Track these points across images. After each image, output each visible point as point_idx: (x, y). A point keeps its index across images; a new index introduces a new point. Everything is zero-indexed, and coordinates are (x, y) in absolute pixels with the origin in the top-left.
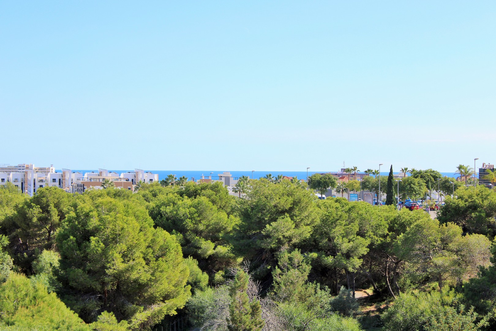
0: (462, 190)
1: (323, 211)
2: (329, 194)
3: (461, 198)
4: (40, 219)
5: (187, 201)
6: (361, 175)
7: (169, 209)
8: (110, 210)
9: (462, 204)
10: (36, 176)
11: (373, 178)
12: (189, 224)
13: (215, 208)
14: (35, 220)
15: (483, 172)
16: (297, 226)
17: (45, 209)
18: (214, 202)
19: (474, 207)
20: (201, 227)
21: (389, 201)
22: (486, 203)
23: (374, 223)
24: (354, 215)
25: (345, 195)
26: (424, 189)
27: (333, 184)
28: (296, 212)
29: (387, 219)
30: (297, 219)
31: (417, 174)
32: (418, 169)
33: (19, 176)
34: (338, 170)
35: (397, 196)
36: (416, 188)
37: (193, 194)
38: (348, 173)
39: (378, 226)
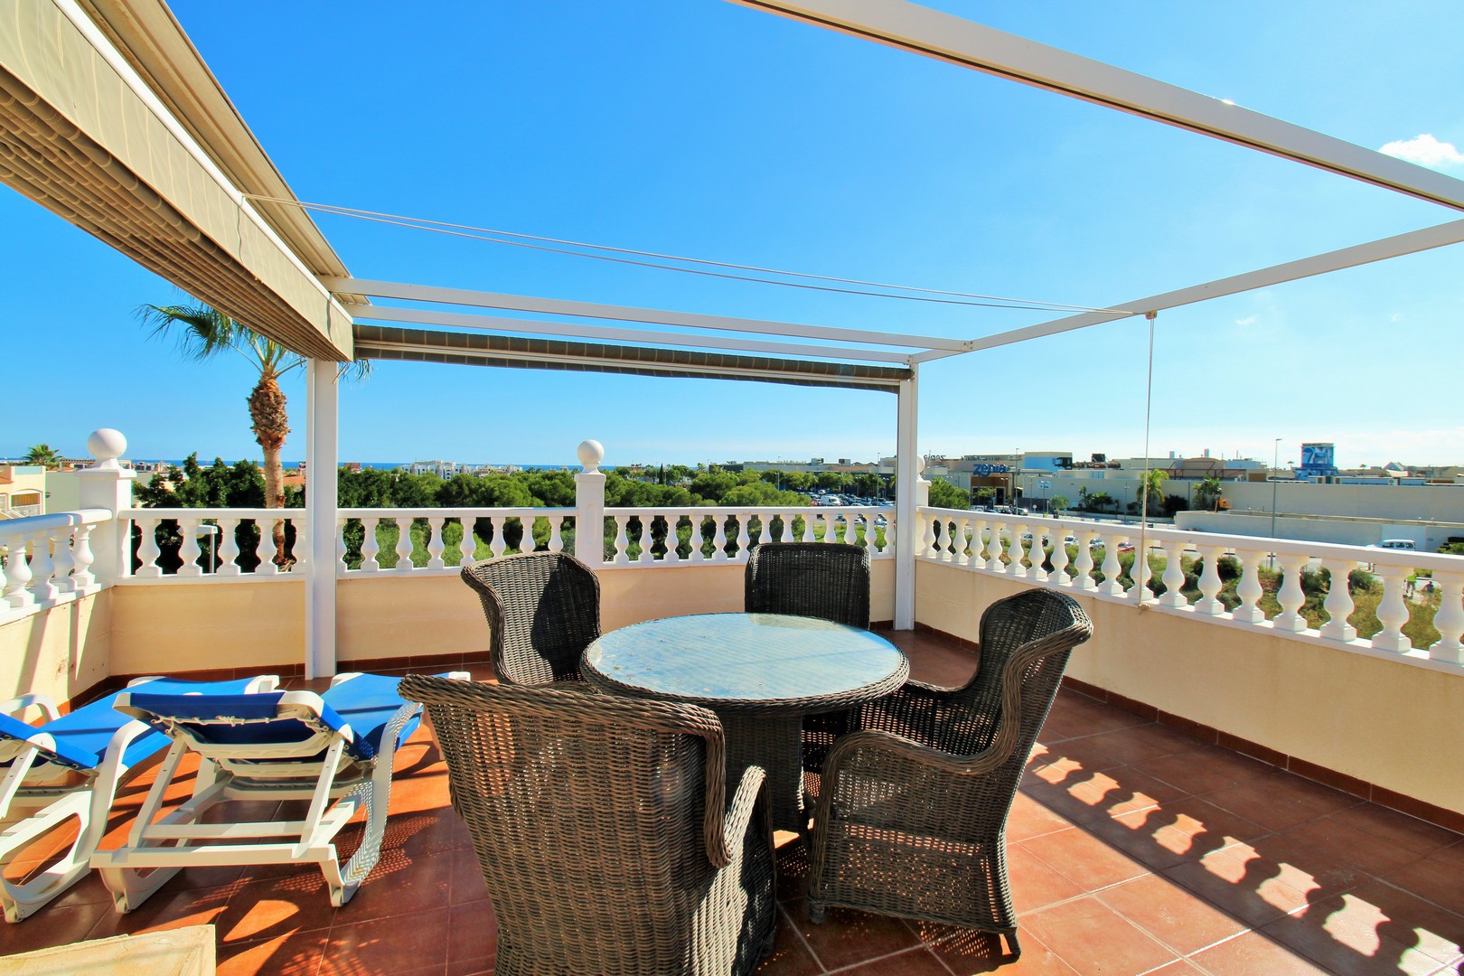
0: (701, 476)
1: (627, 487)
2: (625, 478)
3: (701, 480)
4: (457, 493)
5: (548, 482)
6: (643, 468)
7: (536, 487)
8: (505, 487)
9: (702, 483)
10: (445, 467)
11: (651, 470)
12: (549, 495)
13: (563, 486)
14: (454, 493)
15: (711, 467)
16: (613, 496)
17: (460, 486)
18: (563, 483)
19: (708, 485)
20: (556, 497)
21: (661, 482)
22: (714, 483)
23: (655, 494)
24: (644, 490)
25: (635, 479)
26: (680, 476)
27: (628, 473)
28: (612, 488)
29: (662, 491)
30: (613, 492)
31: (675, 468)
32: (676, 465)
33: (434, 467)
34: (630, 466)
35: (665, 480)
36: (675, 475)
37: (550, 478)
38: (638, 467)
39: (657, 496)
